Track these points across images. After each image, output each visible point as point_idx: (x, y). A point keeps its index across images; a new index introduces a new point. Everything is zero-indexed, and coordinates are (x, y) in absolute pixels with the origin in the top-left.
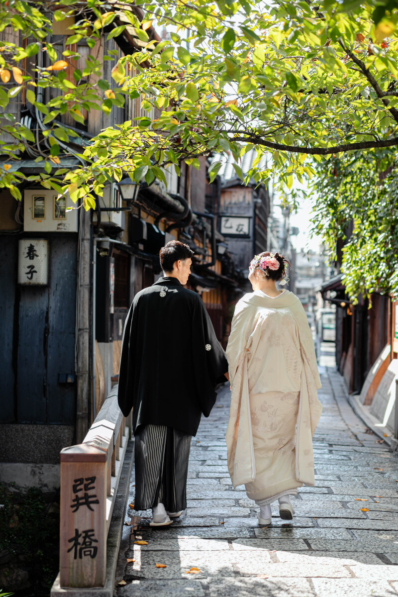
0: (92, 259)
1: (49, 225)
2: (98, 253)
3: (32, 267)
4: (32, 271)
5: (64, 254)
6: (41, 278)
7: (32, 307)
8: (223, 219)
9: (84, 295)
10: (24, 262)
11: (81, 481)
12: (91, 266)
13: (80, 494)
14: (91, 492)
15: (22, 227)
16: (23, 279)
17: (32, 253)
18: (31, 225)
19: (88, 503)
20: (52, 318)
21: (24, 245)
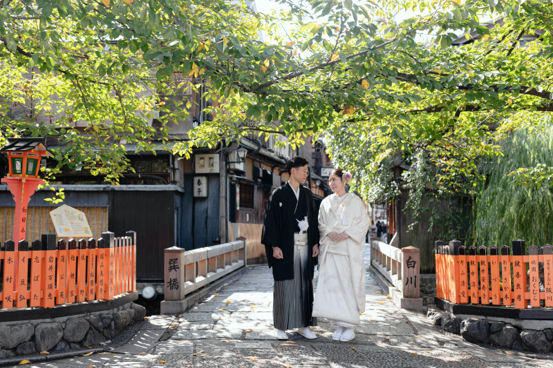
0: (226, 185)
1: (207, 170)
2: (230, 183)
3: (199, 189)
4: (199, 191)
5: (214, 183)
6: (204, 194)
7: (200, 207)
8: (322, 169)
9: (223, 201)
10: (196, 187)
11: (172, 260)
12: (226, 188)
13: (172, 265)
14: (176, 264)
15: (194, 171)
16: (196, 194)
17: (199, 183)
18: (198, 171)
19: (175, 269)
20: (209, 212)
21: (196, 179)
